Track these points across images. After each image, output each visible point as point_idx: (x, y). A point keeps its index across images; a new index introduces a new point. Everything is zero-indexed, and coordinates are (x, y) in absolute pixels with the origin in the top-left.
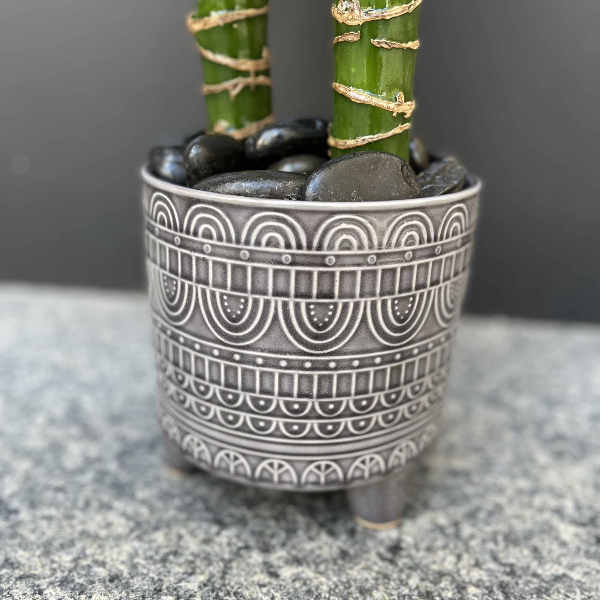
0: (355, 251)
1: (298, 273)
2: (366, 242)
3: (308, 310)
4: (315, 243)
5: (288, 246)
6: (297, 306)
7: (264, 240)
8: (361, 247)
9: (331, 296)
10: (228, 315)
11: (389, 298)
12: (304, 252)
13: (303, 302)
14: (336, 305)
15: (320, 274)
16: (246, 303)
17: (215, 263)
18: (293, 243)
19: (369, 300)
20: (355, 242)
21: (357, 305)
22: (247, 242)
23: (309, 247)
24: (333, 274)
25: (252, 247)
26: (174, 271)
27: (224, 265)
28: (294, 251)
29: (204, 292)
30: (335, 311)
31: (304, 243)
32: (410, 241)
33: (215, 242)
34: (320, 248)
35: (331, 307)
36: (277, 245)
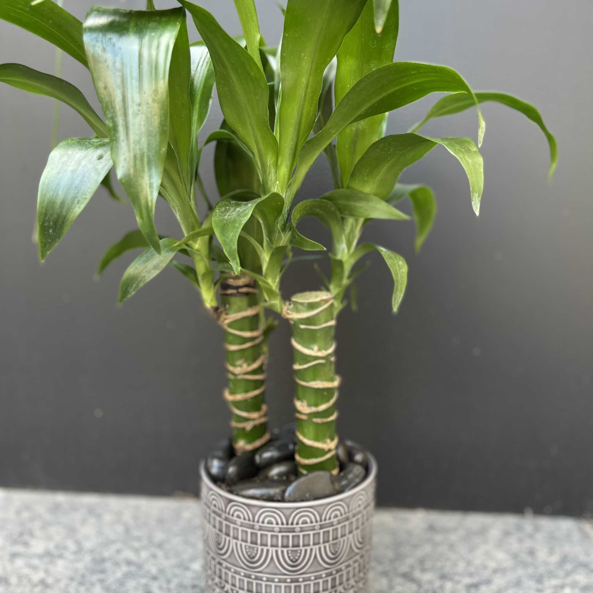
0: (309, 525)
1: (282, 536)
2: (314, 520)
3: (288, 554)
4: (290, 522)
5: (277, 524)
6: (282, 552)
7: (266, 521)
8: (312, 522)
9: (298, 546)
10: (249, 556)
11: (327, 545)
12: (285, 526)
13: (285, 550)
14: (301, 550)
15: (293, 536)
16: (257, 550)
17: (242, 531)
18: (280, 522)
19: (317, 547)
20: (308, 520)
21: (311, 550)
22: (258, 522)
23: (287, 524)
24: (299, 536)
25: (260, 524)
26: (221, 530)
27: (246, 532)
28: (280, 526)
29: (236, 544)
30: (301, 553)
31: (285, 522)
32: (336, 516)
33: (242, 520)
34: (292, 524)
35: (299, 551)
36: (272, 523)
